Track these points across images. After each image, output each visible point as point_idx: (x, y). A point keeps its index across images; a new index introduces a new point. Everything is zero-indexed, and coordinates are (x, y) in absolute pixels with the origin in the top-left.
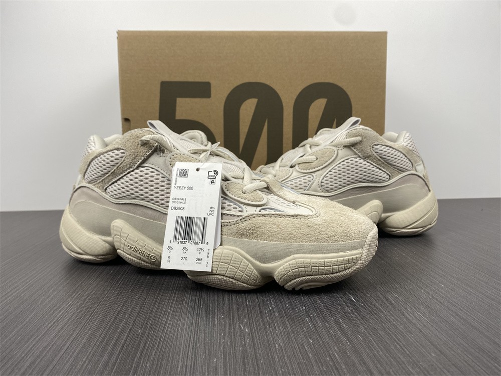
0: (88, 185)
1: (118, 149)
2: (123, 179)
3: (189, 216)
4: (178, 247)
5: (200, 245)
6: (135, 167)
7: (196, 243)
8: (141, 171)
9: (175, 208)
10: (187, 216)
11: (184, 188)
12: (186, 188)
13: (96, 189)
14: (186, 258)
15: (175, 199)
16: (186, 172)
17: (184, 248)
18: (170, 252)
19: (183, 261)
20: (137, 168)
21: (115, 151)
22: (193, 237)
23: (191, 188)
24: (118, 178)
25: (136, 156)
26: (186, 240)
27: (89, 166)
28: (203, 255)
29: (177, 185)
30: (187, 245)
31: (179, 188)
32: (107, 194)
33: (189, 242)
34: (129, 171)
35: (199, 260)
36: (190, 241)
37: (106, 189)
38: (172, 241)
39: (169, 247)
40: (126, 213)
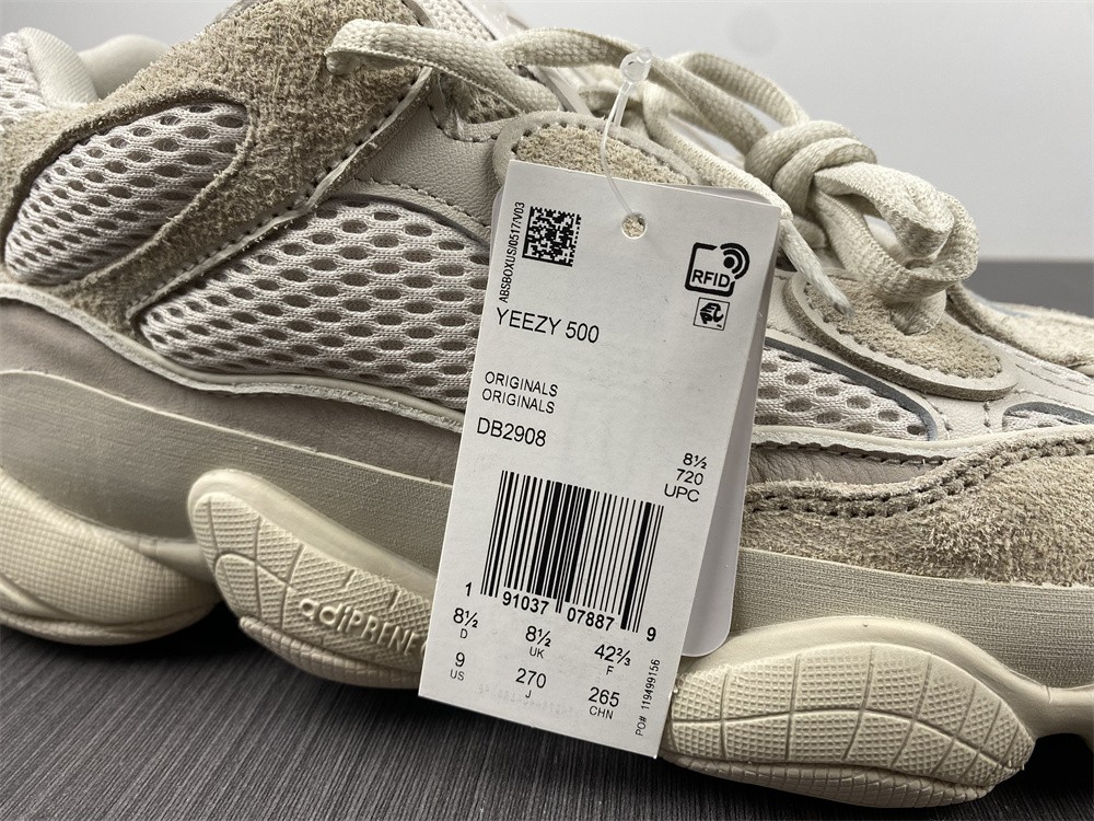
0: (29, 294)
1: (198, 100)
2: (240, 268)
3: (565, 482)
4: (502, 621)
5: (615, 636)
6: (313, 201)
7: (595, 621)
8: (352, 227)
9: (495, 428)
10: (555, 479)
11: (547, 326)
12: (561, 329)
13: (79, 317)
14: (540, 679)
15: (500, 378)
16: (567, 231)
17: (532, 632)
18: (464, 634)
19: (524, 688)
20: (327, 208)
21: (176, 111)
22: (581, 589)
23: (584, 333)
24: (208, 263)
25: (316, 141)
26: (541, 598)
27: (22, 194)
28: (628, 682)
29: (511, 305)
30: (551, 618)
31: (521, 320)
32: (147, 344)
33: (558, 609)
34: (275, 223)
35: (605, 698)
36: (566, 606)
37: (139, 319)
38: (476, 588)
39: (459, 614)
40: (267, 440)
